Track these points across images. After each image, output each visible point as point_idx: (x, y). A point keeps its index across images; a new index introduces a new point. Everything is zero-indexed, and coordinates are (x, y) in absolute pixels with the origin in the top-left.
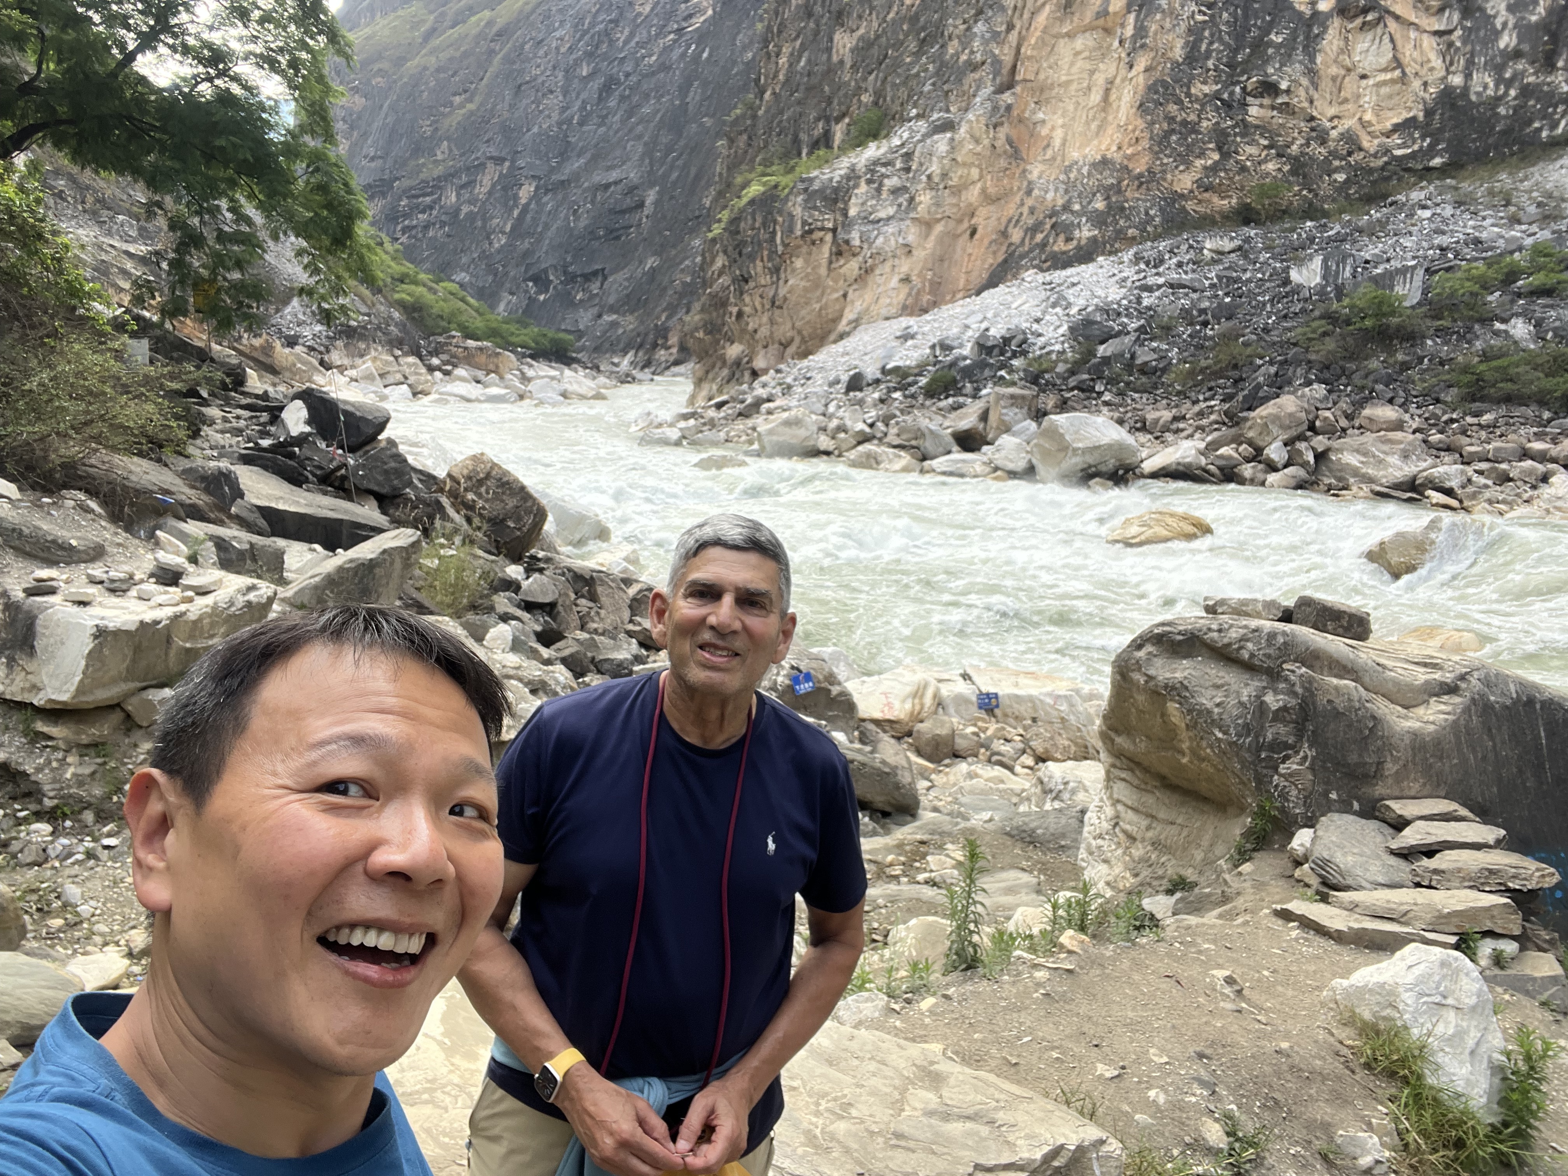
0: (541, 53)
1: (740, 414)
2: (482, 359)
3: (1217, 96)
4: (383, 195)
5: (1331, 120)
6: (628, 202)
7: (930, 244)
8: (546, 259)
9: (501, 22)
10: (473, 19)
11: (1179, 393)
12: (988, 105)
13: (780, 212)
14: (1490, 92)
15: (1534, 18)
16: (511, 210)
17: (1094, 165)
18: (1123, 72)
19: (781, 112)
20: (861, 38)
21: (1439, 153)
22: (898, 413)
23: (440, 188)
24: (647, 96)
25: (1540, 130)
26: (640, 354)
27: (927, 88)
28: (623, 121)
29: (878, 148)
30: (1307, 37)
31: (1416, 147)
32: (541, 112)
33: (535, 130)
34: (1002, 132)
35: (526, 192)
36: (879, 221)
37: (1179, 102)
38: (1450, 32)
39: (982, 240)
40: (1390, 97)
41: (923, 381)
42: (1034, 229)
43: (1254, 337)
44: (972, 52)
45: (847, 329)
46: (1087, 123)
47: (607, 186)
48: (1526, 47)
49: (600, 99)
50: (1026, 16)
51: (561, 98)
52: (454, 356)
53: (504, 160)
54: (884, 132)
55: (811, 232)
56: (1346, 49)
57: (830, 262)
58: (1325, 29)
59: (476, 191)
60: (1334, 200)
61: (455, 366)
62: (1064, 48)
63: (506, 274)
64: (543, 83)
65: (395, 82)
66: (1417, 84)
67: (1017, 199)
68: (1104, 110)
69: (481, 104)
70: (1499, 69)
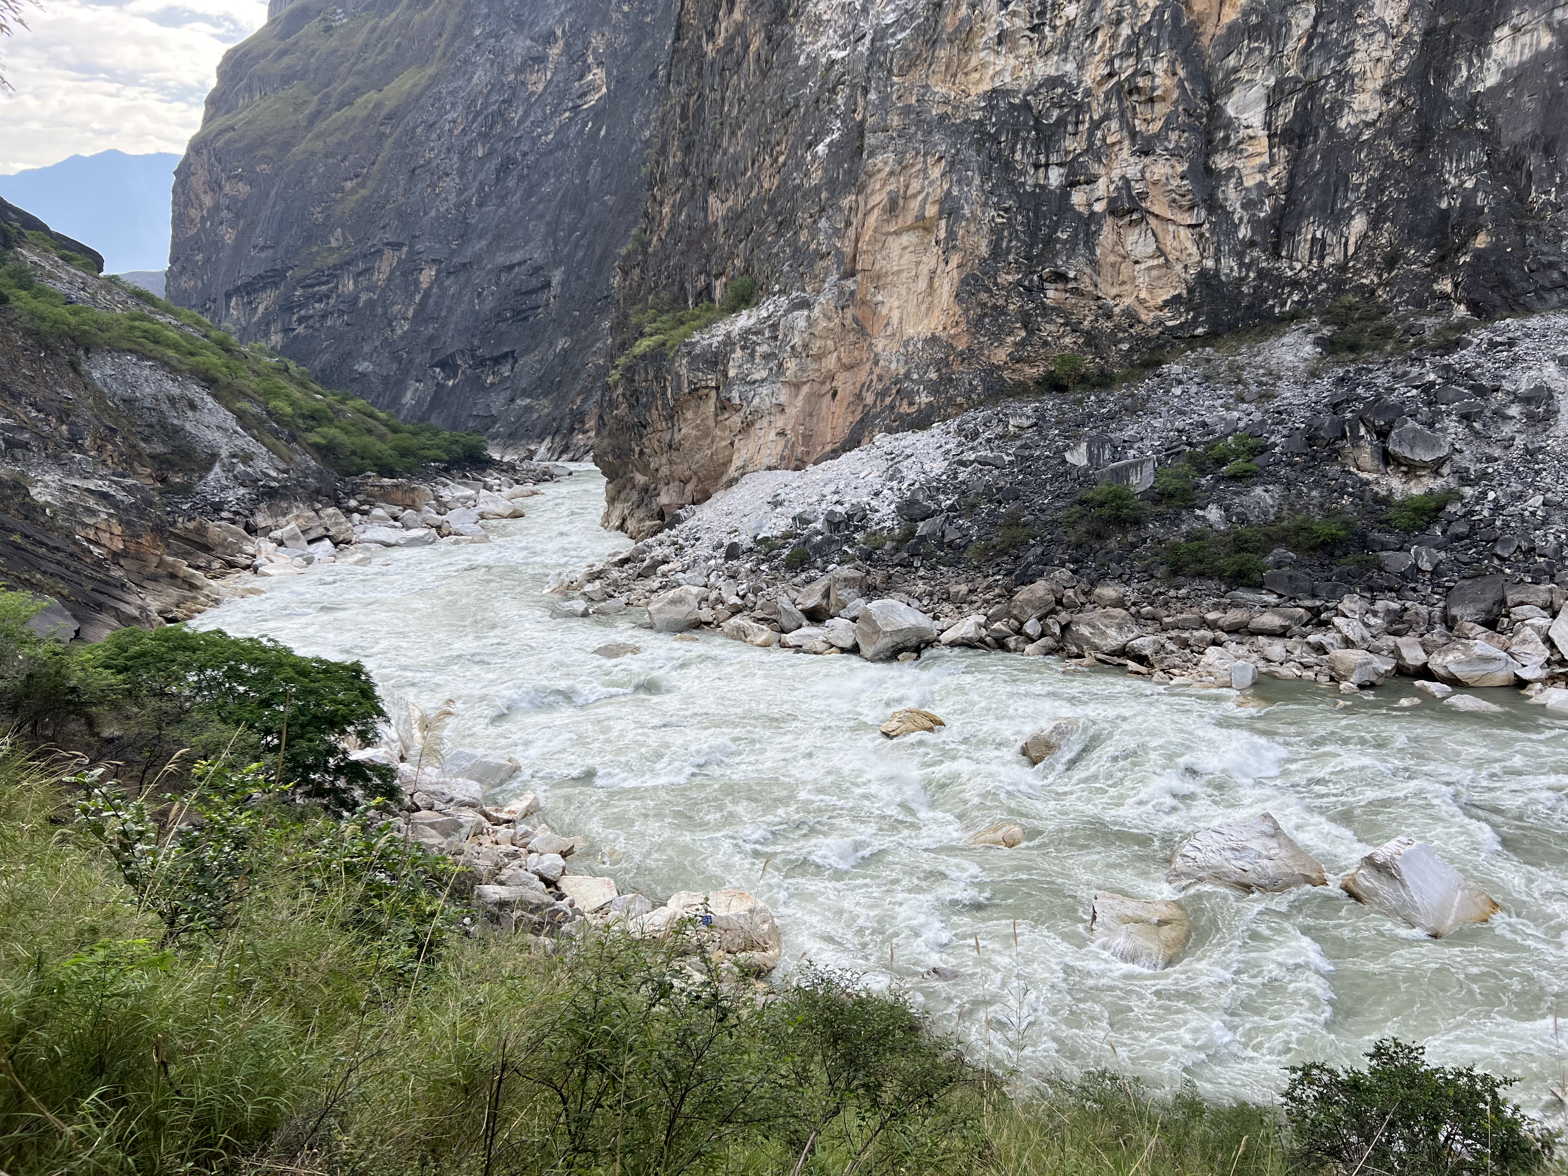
0: (434, 136)
1: (639, 575)
2: (399, 495)
3: (1019, 283)
4: (276, 285)
5: (1114, 298)
6: (534, 282)
7: (799, 402)
8: (451, 344)
9: (389, 105)
10: (360, 100)
11: (975, 568)
12: (835, 290)
13: (668, 372)
14: (1235, 274)
15: (1262, 215)
16: (412, 295)
17: (926, 341)
18: (942, 265)
19: (668, 258)
20: (729, 209)
21: (1201, 324)
22: (764, 586)
23: (336, 276)
24: (546, 175)
25: (1273, 306)
26: (557, 439)
27: (786, 268)
28: (525, 199)
29: (749, 317)
30: (1087, 235)
31: (1183, 319)
32: (438, 195)
33: (433, 213)
34: (849, 313)
35: (427, 276)
36: (755, 382)
37: (989, 290)
38: (1201, 225)
39: (842, 401)
40: (1159, 278)
41: (786, 552)
42: (882, 394)
43: (1031, 517)
44: (819, 244)
45: (736, 474)
46: (918, 305)
47: (510, 268)
48: (1258, 238)
49: (498, 178)
50: (860, 216)
51: (457, 180)
52: (370, 495)
53: (401, 245)
54: (754, 301)
55: (697, 390)
56: (1120, 241)
57: (717, 415)
58: (1101, 227)
59: (375, 278)
60: (1121, 366)
61: (372, 504)
62: (895, 245)
63: (411, 361)
64: (438, 167)
65: (281, 168)
66: (1179, 267)
67: (867, 367)
68: (930, 294)
69: (375, 190)
70: (1240, 255)
